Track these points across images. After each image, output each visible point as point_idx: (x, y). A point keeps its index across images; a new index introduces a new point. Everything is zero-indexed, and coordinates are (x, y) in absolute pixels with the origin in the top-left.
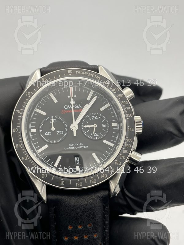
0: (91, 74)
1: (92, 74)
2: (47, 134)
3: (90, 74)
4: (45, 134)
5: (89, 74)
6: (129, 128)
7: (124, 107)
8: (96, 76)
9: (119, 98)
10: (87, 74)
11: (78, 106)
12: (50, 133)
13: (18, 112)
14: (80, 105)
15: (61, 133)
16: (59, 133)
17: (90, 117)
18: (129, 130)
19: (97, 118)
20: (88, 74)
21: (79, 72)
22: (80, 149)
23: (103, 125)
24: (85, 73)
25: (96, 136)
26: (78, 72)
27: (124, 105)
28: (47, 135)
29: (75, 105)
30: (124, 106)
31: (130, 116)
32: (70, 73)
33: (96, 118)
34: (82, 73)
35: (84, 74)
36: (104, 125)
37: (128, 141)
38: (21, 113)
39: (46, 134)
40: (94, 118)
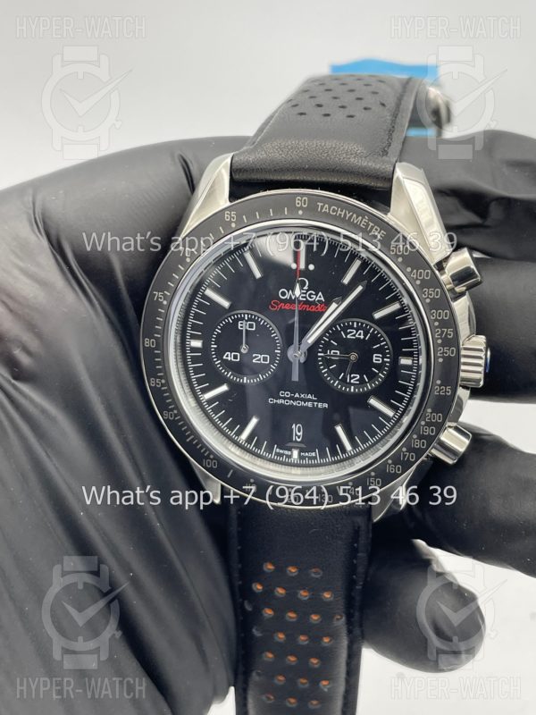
0: (360, 218)
1: (363, 217)
2: (229, 356)
3: (357, 218)
4: (224, 357)
5: (355, 216)
6: (440, 386)
7: (437, 327)
8: (371, 224)
9: (428, 301)
10: (348, 216)
11: (316, 295)
12: (235, 357)
13: (158, 297)
14: (320, 294)
15: (265, 359)
16: (259, 360)
17: (345, 329)
18: (439, 392)
19: (362, 337)
20: (352, 215)
21: (327, 206)
22: (307, 407)
23: (374, 358)
24: (343, 213)
25: (352, 381)
26: (322, 207)
27: (436, 320)
28: (229, 358)
29: (307, 291)
30: (437, 324)
31: (449, 353)
32: (301, 208)
33: (360, 334)
34: (334, 211)
35: (340, 215)
36: (377, 358)
37: (430, 419)
38: (165, 303)
39: (227, 356)
40: (354, 335)
